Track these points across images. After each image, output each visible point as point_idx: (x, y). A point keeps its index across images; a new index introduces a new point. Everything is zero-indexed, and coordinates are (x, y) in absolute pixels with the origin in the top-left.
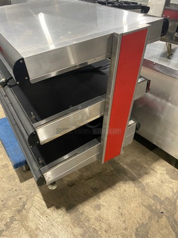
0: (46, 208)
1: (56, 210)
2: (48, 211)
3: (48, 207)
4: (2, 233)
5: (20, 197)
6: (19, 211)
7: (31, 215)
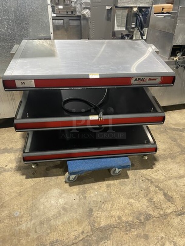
0: (153, 170)
1: (155, 165)
2: (155, 169)
3: (152, 168)
4: (165, 193)
5: (141, 181)
6: (152, 182)
7: (156, 177)
